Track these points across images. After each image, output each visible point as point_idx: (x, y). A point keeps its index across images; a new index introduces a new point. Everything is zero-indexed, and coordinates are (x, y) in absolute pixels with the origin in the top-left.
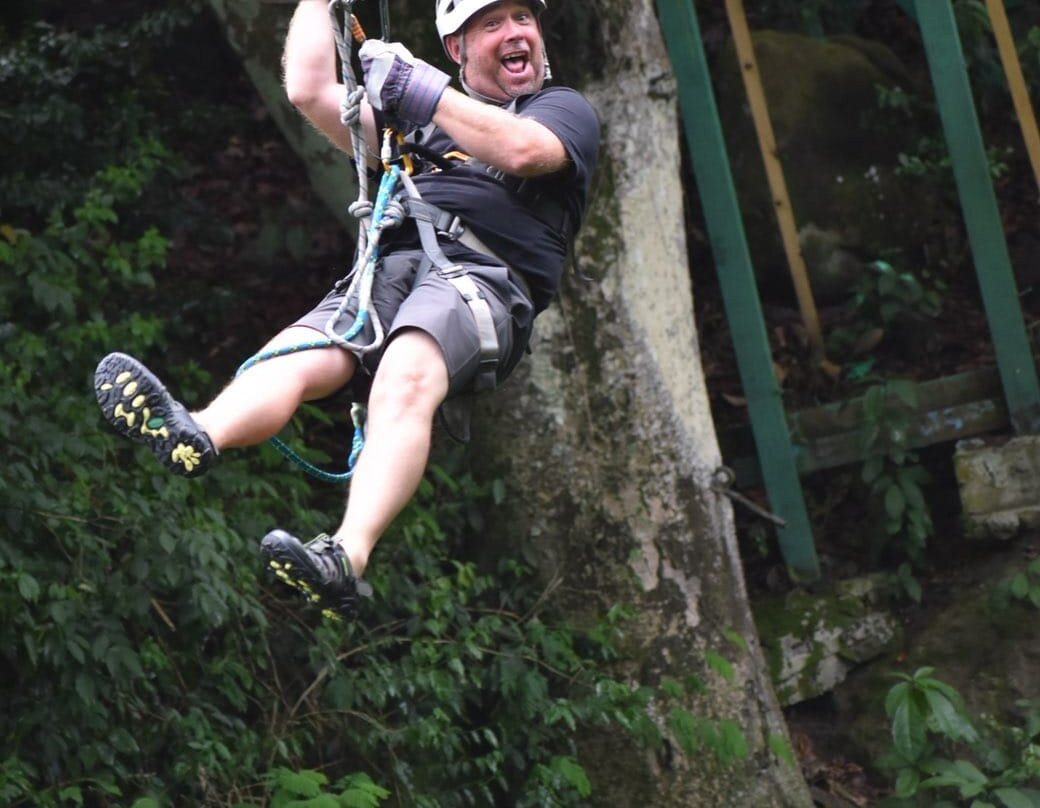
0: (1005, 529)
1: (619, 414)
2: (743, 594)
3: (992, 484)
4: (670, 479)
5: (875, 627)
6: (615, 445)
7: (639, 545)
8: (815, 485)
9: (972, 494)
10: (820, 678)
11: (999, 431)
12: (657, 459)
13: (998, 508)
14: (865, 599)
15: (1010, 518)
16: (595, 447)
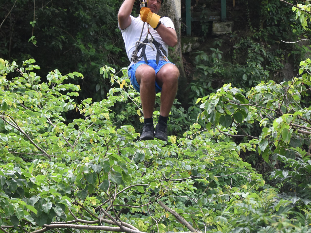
0: (218, 35)
1: (168, 8)
2: (180, 36)
3: (217, 28)
4: (173, 18)
5: (197, 44)
6: (167, 12)
8: (193, 23)
9: (214, 29)
10: (188, 50)
11: (220, 21)
12: (172, 15)
13: (217, 31)
14: (196, 40)
15: (219, 33)
16: (164, 11)
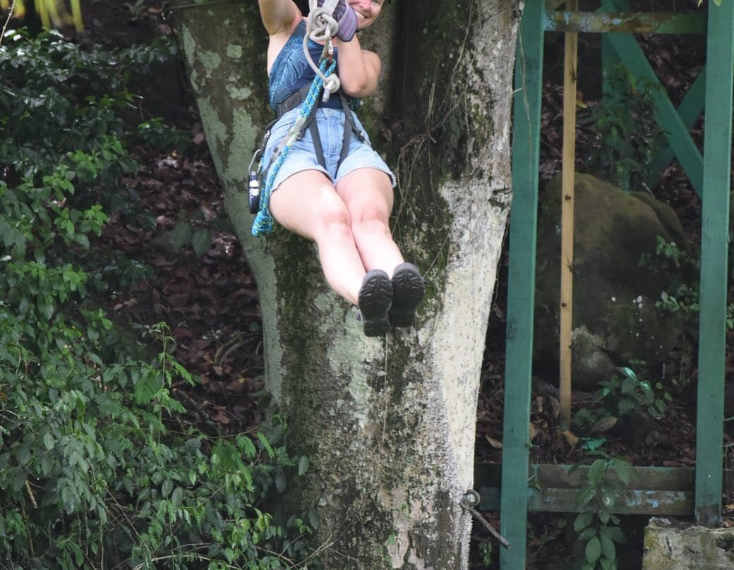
1: (407, 431)
3: (669, 556)
4: (432, 489)
6: (398, 453)
7: (396, 533)
8: (538, 521)
9: (652, 559)
11: (684, 518)
12: (426, 472)
16: (383, 452)
